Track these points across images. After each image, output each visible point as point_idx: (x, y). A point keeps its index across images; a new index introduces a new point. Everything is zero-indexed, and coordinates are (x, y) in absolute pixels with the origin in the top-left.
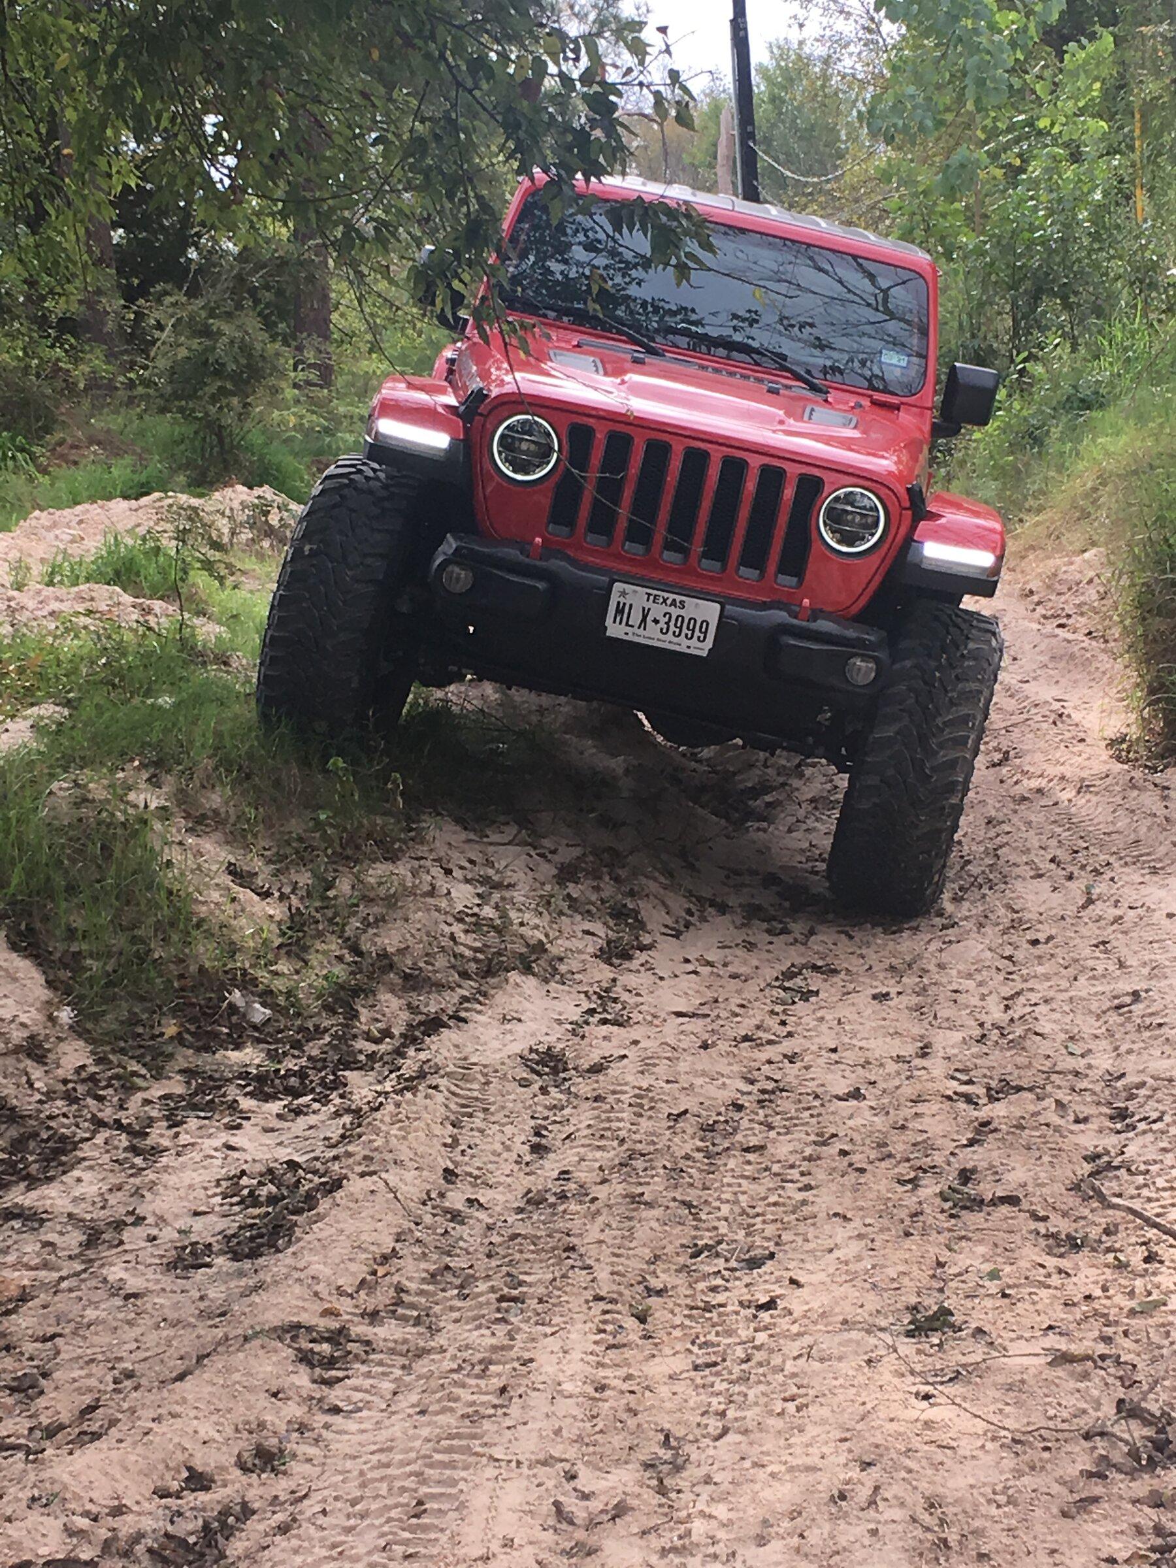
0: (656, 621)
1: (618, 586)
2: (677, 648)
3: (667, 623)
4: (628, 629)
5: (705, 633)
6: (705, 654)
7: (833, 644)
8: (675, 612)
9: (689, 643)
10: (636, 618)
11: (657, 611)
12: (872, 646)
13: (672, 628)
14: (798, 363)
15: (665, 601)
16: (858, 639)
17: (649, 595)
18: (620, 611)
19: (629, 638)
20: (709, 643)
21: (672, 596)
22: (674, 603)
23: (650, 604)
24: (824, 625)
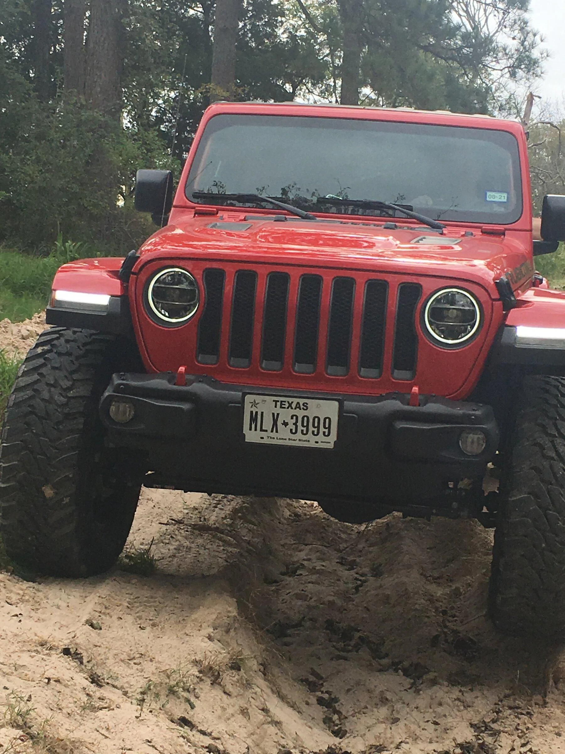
0: (285, 424)
1: (249, 399)
2: (306, 444)
3: (295, 424)
4: (263, 434)
5: (329, 428)
6: (331, 446)
7: (442, 422)
8: (300, 413)
9: (316, 438)
10: (268, 423)
11: (285, 415)
12: (478, 420)
13: (300, 428)
14: (420, 210)
15: (290, 405)
16: (464, 414)
17: (276, 402)
18: (253, 419)
19: (266, 441)
20: (333, 437)
21: (296, 401)
22: (298, 406)
23: (278, 410)
24: (433, 407)
